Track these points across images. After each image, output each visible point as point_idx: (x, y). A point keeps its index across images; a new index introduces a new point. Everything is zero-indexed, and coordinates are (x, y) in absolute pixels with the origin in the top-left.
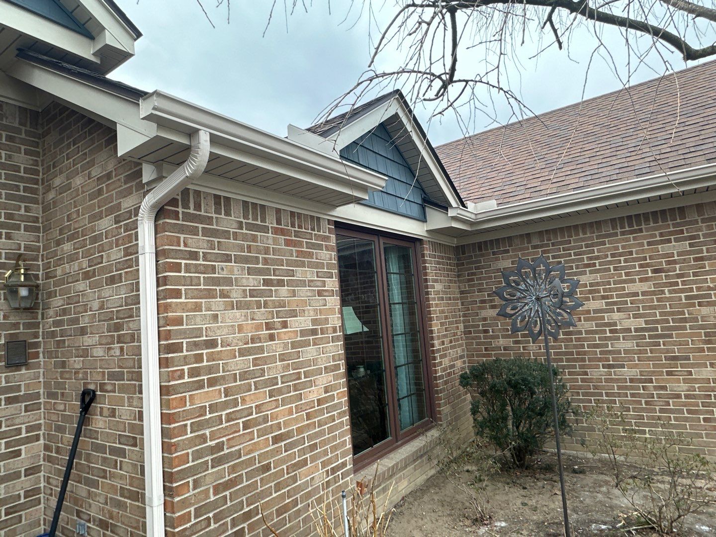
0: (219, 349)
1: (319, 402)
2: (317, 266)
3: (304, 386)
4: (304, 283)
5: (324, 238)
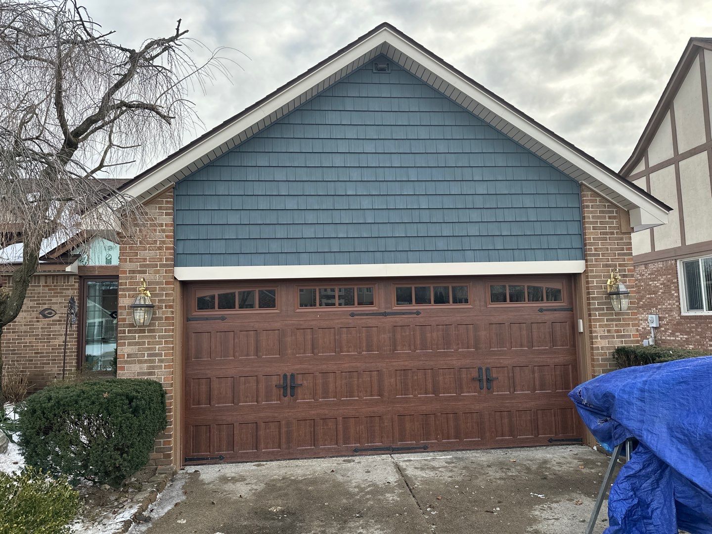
0: (17, 323)
1: (59, 345)
2: (65, 296)
3: (52, 339)
4: (57, 303)
5: (71, 286)
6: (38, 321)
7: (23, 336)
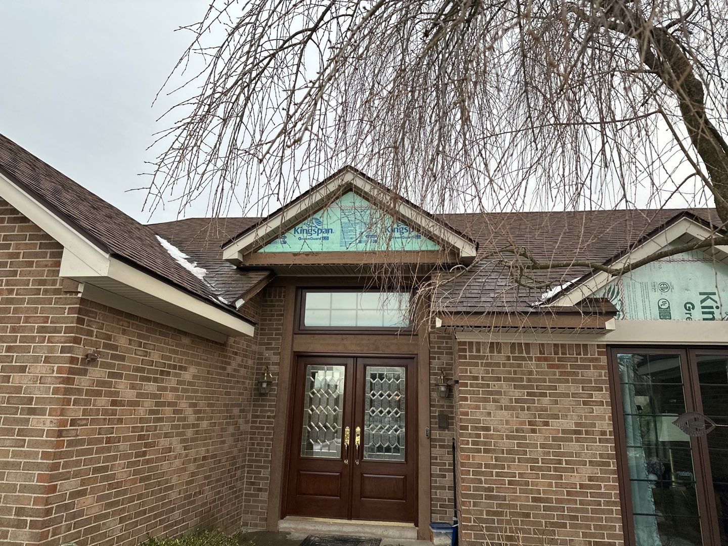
0: (492, 432)
1: (581, 486)
2: (583, 382)
3: (565, 470)
4: (567, 395)
5: (591, 360)
6: (534, 431)
7: (505, 460)
